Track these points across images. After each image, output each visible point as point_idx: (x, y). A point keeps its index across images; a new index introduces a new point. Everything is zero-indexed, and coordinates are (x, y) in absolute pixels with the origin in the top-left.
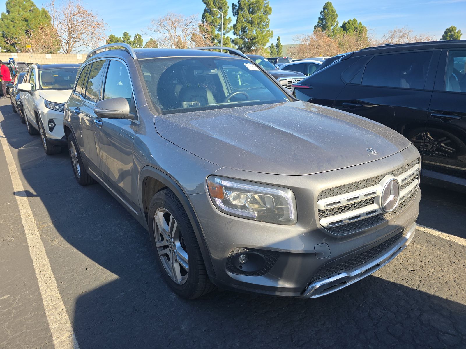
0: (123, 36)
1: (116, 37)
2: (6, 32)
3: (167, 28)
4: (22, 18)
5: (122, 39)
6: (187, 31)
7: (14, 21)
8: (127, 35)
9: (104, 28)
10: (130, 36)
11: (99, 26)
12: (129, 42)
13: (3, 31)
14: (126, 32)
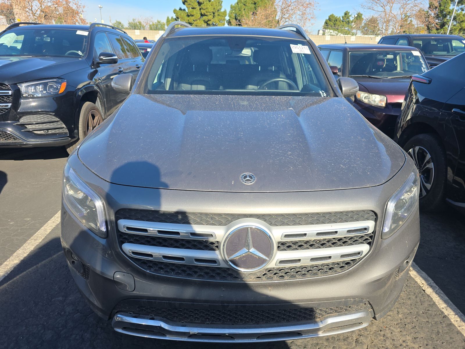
0: (343, 15)
1: (336, 16)
2: (238, 15)
3: (382, 5)
4: (252, 2)
5: (342, 19)
6: (407, 7)
7: (246, 5)
8: (348, 14)
9: (314, 8)
10: (351, 16)
11: (310, 6)
12: (348, 22)
13: (236, 14)
14: (347, 11)
